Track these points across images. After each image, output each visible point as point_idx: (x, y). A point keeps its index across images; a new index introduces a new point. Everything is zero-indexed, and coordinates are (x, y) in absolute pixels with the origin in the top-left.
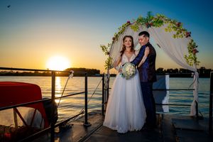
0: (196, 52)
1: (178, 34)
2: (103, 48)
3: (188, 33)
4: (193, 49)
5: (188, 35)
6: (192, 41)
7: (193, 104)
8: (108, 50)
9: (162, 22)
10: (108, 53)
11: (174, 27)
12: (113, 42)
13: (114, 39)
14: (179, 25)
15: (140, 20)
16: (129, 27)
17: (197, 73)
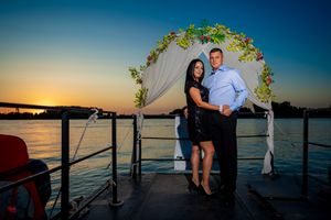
0: (271, 81)
1: (245, 55)
3: (259, 55)
5: (260, 57)
7: (267, 158)
8: (141, 76)
9: (223, 36)
10: (140, 82)
11: (240, 45)
12: (148, 64)
13: (150, 58)
14: (247, 41)
15: (191, 31)
17: (272, 113)
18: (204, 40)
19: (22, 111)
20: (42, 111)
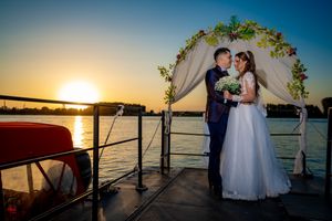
0: (304, 77)
1: (277, 50)
2: (163, 71)
3: (292, 49)
4: (300, 74)
5: (293, 52)
6: (299, 61)
7: (299, 156)
8: (170, 74)
9: (253, 32)
10: (170, 80)
11: (271, 40)
12: (178, 62)
13: (179, 57)
15: (219, 29)
16: (203, 39)
18: (233, 37)
19: (68, 107)
20: (86, 107)
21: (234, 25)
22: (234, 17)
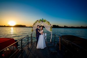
7: (51, 39)
9: (45, 21)
18: (42, 22)
21: (43, 20)
22: (43, 19)
